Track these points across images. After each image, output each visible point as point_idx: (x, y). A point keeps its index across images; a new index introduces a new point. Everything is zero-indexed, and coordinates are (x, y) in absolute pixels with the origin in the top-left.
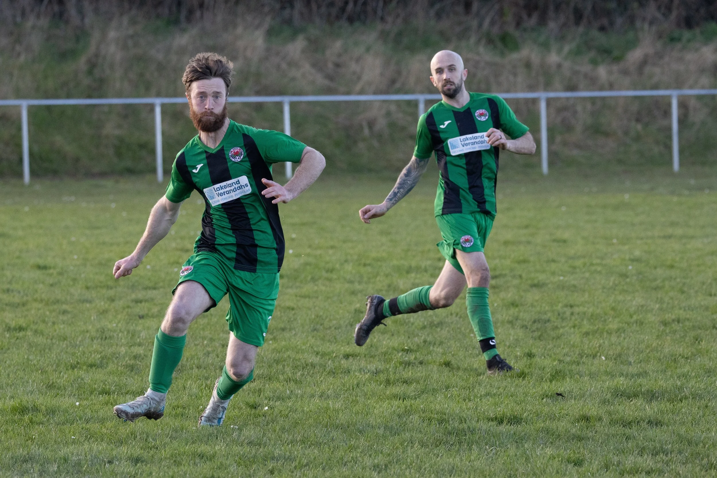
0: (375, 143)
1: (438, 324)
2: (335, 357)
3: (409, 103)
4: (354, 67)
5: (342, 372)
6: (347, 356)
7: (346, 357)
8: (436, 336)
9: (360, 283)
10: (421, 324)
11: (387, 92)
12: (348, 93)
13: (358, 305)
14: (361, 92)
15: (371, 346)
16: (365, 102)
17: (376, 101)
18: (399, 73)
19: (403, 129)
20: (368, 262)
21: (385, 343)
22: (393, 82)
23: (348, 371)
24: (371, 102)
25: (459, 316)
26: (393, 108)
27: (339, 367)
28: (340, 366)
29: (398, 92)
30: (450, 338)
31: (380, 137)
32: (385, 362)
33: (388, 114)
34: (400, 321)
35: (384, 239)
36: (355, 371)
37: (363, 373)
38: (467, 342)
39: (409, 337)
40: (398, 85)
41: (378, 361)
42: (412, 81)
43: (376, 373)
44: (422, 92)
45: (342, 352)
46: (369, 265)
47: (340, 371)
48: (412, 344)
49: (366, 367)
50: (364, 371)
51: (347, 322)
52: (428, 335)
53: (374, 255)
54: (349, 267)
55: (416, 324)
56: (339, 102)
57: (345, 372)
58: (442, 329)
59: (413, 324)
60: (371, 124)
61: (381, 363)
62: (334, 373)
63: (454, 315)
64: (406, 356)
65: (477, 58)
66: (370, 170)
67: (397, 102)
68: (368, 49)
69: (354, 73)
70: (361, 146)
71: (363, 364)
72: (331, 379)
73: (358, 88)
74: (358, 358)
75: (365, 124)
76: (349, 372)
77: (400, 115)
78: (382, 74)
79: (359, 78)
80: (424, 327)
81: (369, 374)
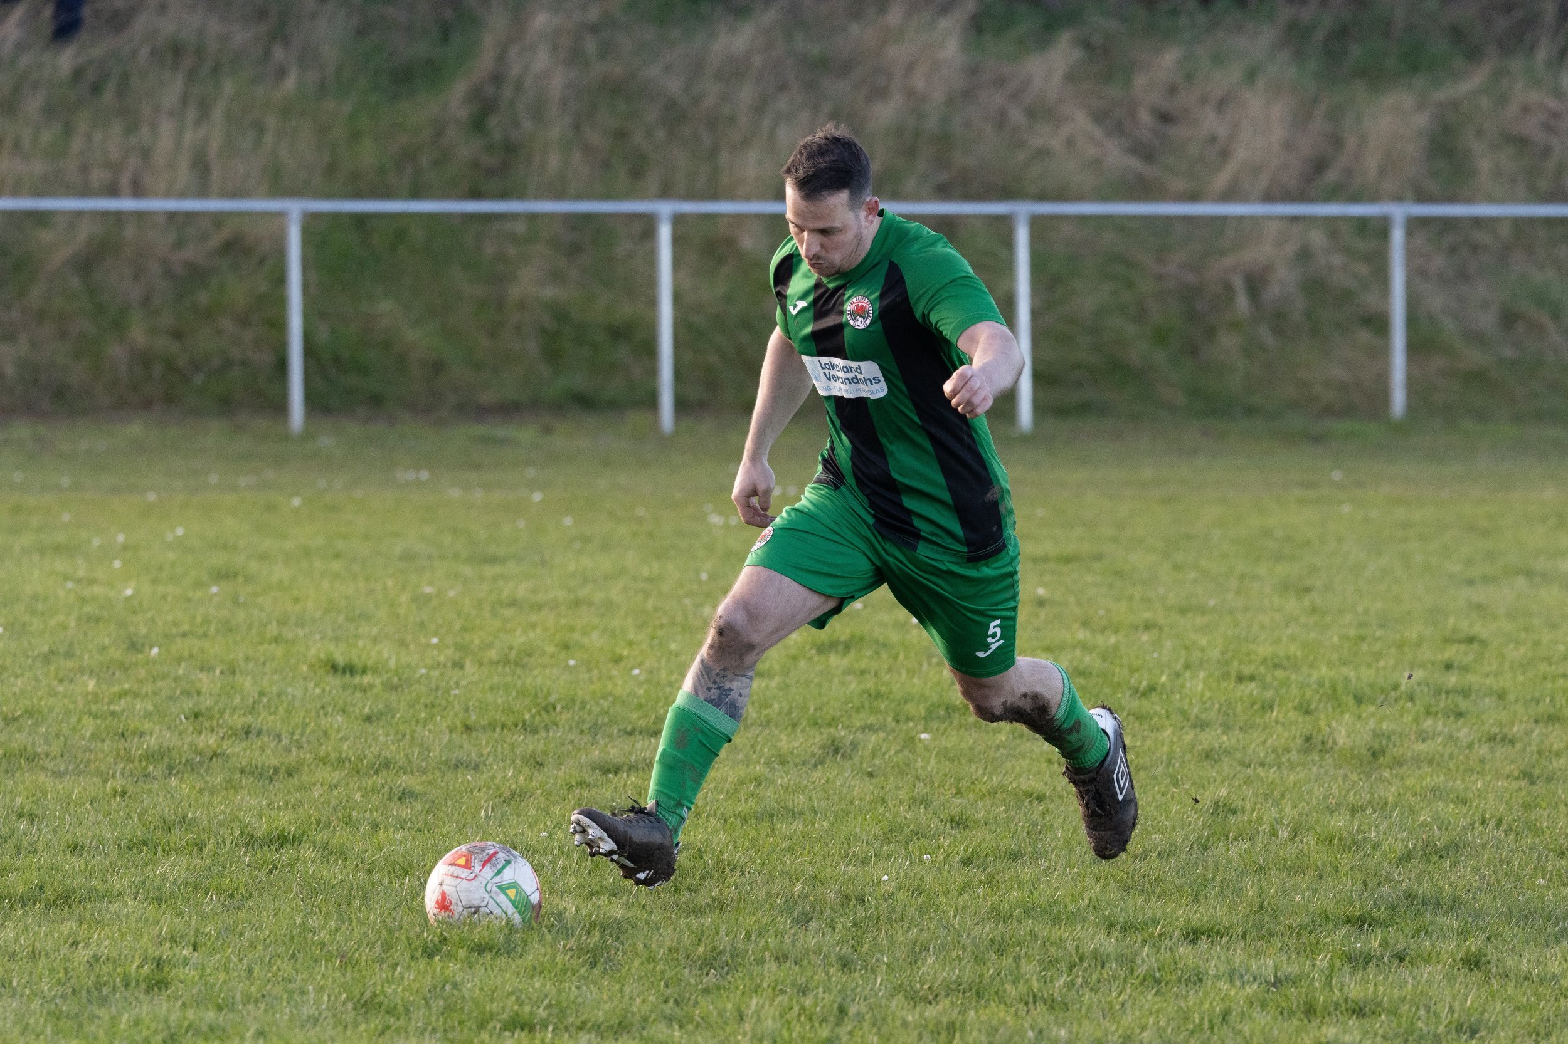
0: (1265, 334)
1: (1447, 848)
2: (1160, 936)
3: (1362, 225)
4: (1211, 122)
5: (1179, 980)
6: (1193, 935)
7: (1191, 937)
8: (1441, 884)
9: (1227, 728)
10: (1398, 846)
11: (1301, 197)
12: (1194, 197)
13: (1223, 792)
14: (1228, 195)
15: (1261, 907)
16: (1241, 218)
17: (1270, 218)
18: (1337, 141)
19: (1346, 296)
20: (1247, 670)
21: (1298, 898)
22: (1320, 165)
23: (1197, 979)
24: (1255, 220)
25: (1504, 827)
26: (1317, 238)
27: (1173, 967)
28: (1176, 963)
29: (1333, 194)
30: (1480, 890)
31: (1279, 319)
32: (1298, 953)
33: (1304, 255)
34: (1341, 839)
35: (1292, 605)
36: (1217, 978)
37: (1238, 983)
38: (1527, 901)
39: (1365, 884)
40: (1332, 175)
41: (1281, 948)
42: (1372, 163)
43: (1274, 985)
44: (1399, 198)
45: (1181, 923)
46: (1252, 678)
47: (1174, 978)
48: (1375, 903)
49: (1247, 969)
50: (1242, 977)
51: (1193, 837)
52: (1419, 878)
53: (1265, 650)
54: (1196, 684)
55: (1385, 847)
56: (1169, 220)
57: (1189, 980)
58: (1454, 864)
59: (1376, 847)
60: (1255, 283)
61: (1289, 958)
62: (1158, 982)
63: (1492, 824)
64: (1357, 939)
65: (1553, 103)
66: (1250, 411)
67: (1331, 224)
68: (1251, 75)
69: (1213, 139)
70: (1227, 341)
71: (1239, 956)
72: (1149, 997)
73: (1222, 180)
74: (1225, 939)
75: (1238, 282)
76: (1201, 980)
77: (1337, 260)
78: (1288, 146)
79: (1225, 154)
80: (1406, 857)
81: (1255, 986)
